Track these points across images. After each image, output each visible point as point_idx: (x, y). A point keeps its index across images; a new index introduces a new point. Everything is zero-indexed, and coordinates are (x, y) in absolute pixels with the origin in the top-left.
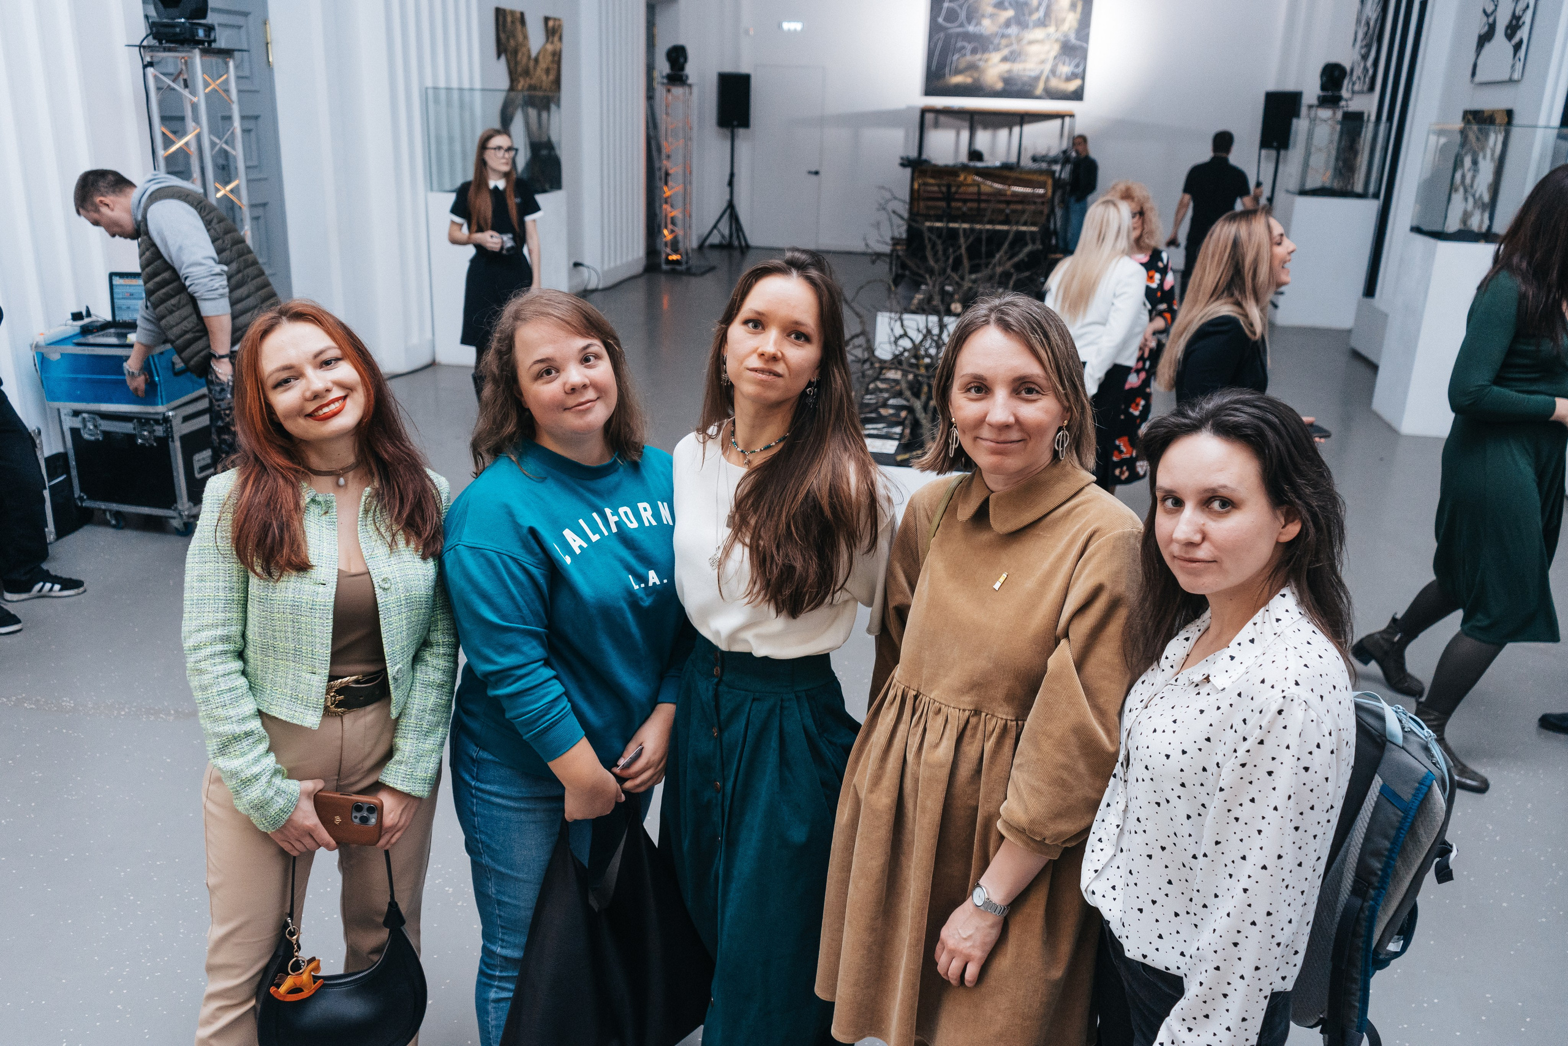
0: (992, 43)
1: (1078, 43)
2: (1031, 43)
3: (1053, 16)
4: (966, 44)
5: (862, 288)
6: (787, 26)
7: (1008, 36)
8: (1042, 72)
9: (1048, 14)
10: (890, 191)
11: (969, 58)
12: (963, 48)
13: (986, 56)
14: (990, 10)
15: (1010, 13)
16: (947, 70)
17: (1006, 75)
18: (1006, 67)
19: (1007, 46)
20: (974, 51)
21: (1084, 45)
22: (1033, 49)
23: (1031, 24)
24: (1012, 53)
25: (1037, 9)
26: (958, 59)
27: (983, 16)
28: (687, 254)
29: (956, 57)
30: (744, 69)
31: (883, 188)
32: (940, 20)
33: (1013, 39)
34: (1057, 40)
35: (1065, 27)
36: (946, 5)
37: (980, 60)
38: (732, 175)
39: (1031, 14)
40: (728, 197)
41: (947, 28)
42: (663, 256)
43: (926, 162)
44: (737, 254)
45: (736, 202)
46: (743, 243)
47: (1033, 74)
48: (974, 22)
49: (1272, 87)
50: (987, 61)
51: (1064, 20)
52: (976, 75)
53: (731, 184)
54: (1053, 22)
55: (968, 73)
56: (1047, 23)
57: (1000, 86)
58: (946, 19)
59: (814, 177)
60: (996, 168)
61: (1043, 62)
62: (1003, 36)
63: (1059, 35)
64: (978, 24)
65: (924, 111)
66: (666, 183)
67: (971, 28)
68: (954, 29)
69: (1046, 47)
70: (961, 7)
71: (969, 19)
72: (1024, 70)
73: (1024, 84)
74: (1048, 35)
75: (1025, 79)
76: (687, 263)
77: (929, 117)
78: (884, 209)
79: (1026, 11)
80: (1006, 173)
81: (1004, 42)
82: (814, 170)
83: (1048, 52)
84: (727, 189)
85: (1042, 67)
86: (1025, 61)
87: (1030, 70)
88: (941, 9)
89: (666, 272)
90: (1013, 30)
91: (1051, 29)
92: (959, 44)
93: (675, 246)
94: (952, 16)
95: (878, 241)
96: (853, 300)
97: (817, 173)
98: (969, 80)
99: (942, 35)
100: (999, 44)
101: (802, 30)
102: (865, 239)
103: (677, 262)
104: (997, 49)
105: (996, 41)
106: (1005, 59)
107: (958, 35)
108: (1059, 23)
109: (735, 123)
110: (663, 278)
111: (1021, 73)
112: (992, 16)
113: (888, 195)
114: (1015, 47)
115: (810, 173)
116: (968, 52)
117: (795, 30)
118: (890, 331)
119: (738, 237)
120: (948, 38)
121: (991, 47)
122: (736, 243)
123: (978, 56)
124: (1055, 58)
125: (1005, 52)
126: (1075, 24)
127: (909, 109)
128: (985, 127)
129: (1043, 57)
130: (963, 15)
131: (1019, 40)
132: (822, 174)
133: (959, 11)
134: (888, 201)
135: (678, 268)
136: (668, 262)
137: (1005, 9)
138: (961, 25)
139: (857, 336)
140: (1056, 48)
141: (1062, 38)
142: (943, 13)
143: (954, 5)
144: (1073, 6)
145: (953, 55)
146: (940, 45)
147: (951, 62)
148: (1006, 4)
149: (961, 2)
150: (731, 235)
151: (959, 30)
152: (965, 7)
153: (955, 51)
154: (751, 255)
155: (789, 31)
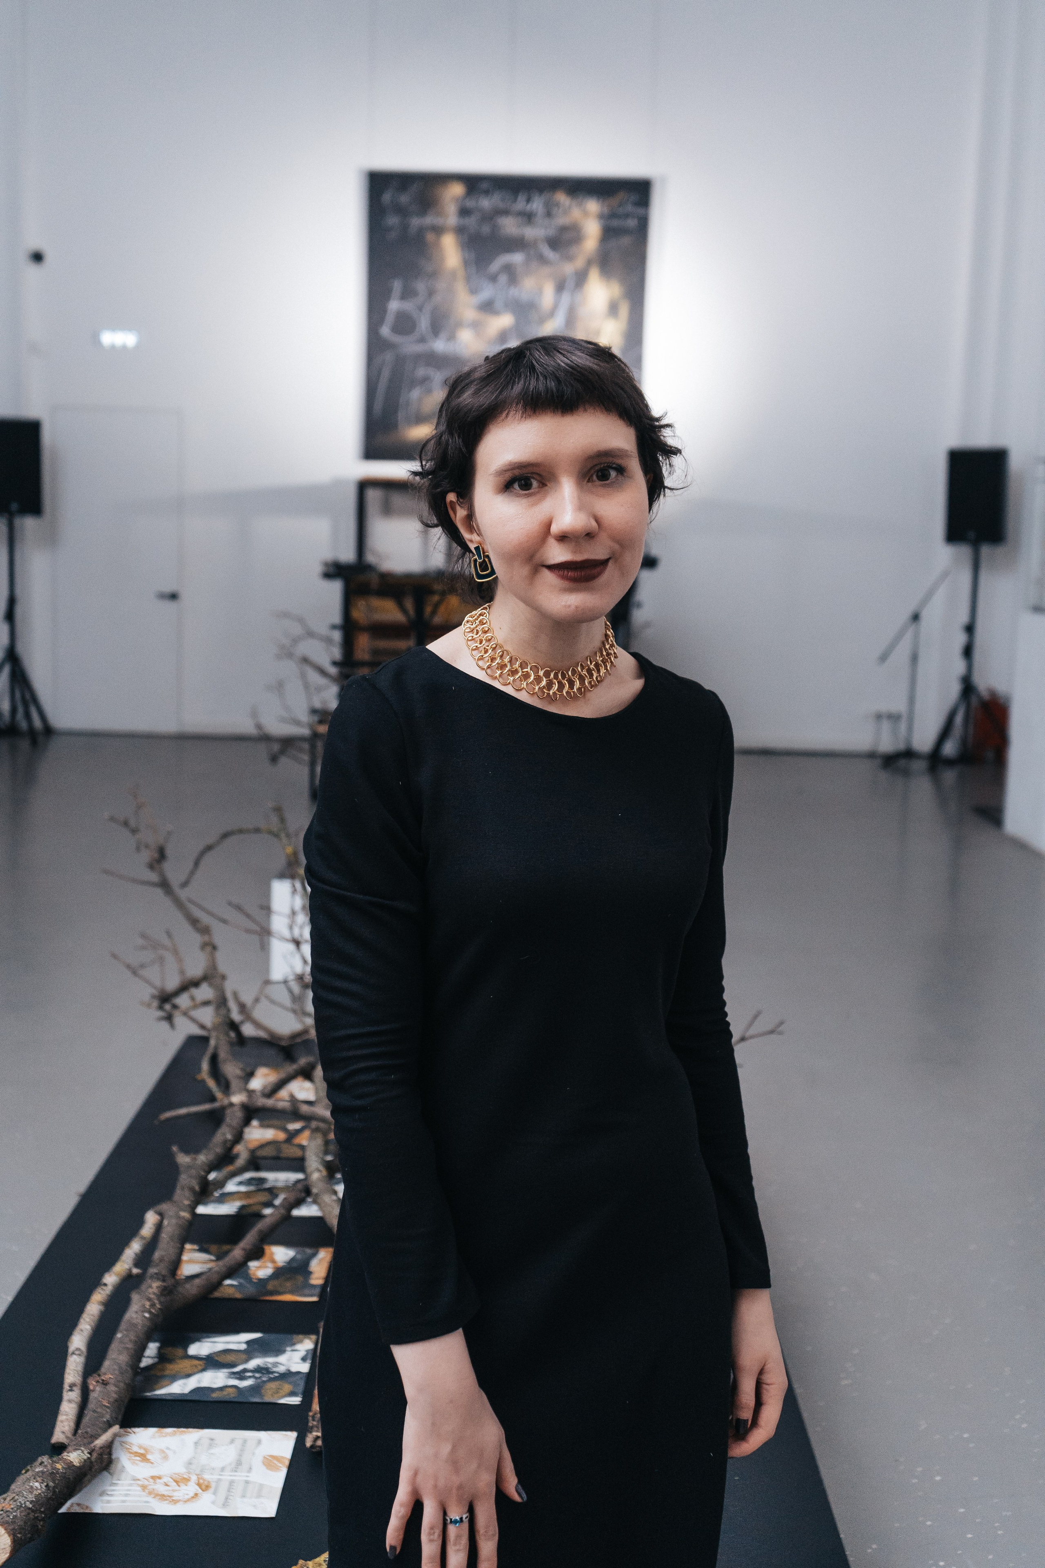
4: (431, 372)
6: (109, 338)
10: (301, 620)
14: (470, 314)
16: (401, 415)
25: (552, 314)
26: (419, 398)
27: (459, 324)
29: (412, 394)
30: (32, 413)
31: (286, 615)
32: (385, 331)
36: (394, 305)
38: (12, 602)
39: (542, 321)
43: (369, 568)
44: (24, 744)
45: (22, 650)
46: (37, 723)
48: (443, 335)
49: (956, 441)
51: (598, 333)
53: (10, 616)
58: (397, 329)
59: (168, 605)
64: (452, 337)
65: (364, 486)
67: (440, 346)
68: (410, 346)
70: (420, 308)
71: (436, 329)
77: (373, 495)
78: (290, 655)
79: (534, 317)
82: (168, 589)
88: (385, 311)
92: (421, 372)
94: (405, 325)
96: (185, 884)
97: (174, 596)
99: (388, 357)
101: (137, 347)
107: (418, 356)
109: (15, 506)
112: (476, 326)
113: (297, 630)
115: (161, 596)
117: (124, 348)
119: (28, 716)
120: (400, 361)
122: (24, 725)
126: (617, 340)
127: (337, 484)
130: (424, 324)
132: (185, 598)
133: (415, 314)
134: (296, 641)
137: (497, 313)
138: (422, 340)
139: (196, 984)
142: (390, 318)
143: (408, 306)
144: (613, 309)
145: (410, 391)
146: (386, 374)
147: (408, 403)
148: (499, 304)
149: (420, 299)
150: (14, 710)
151: (419, 348)
152: (428, 309)
153: (414, 383)
154: (55, 746)
155: (113, 347)
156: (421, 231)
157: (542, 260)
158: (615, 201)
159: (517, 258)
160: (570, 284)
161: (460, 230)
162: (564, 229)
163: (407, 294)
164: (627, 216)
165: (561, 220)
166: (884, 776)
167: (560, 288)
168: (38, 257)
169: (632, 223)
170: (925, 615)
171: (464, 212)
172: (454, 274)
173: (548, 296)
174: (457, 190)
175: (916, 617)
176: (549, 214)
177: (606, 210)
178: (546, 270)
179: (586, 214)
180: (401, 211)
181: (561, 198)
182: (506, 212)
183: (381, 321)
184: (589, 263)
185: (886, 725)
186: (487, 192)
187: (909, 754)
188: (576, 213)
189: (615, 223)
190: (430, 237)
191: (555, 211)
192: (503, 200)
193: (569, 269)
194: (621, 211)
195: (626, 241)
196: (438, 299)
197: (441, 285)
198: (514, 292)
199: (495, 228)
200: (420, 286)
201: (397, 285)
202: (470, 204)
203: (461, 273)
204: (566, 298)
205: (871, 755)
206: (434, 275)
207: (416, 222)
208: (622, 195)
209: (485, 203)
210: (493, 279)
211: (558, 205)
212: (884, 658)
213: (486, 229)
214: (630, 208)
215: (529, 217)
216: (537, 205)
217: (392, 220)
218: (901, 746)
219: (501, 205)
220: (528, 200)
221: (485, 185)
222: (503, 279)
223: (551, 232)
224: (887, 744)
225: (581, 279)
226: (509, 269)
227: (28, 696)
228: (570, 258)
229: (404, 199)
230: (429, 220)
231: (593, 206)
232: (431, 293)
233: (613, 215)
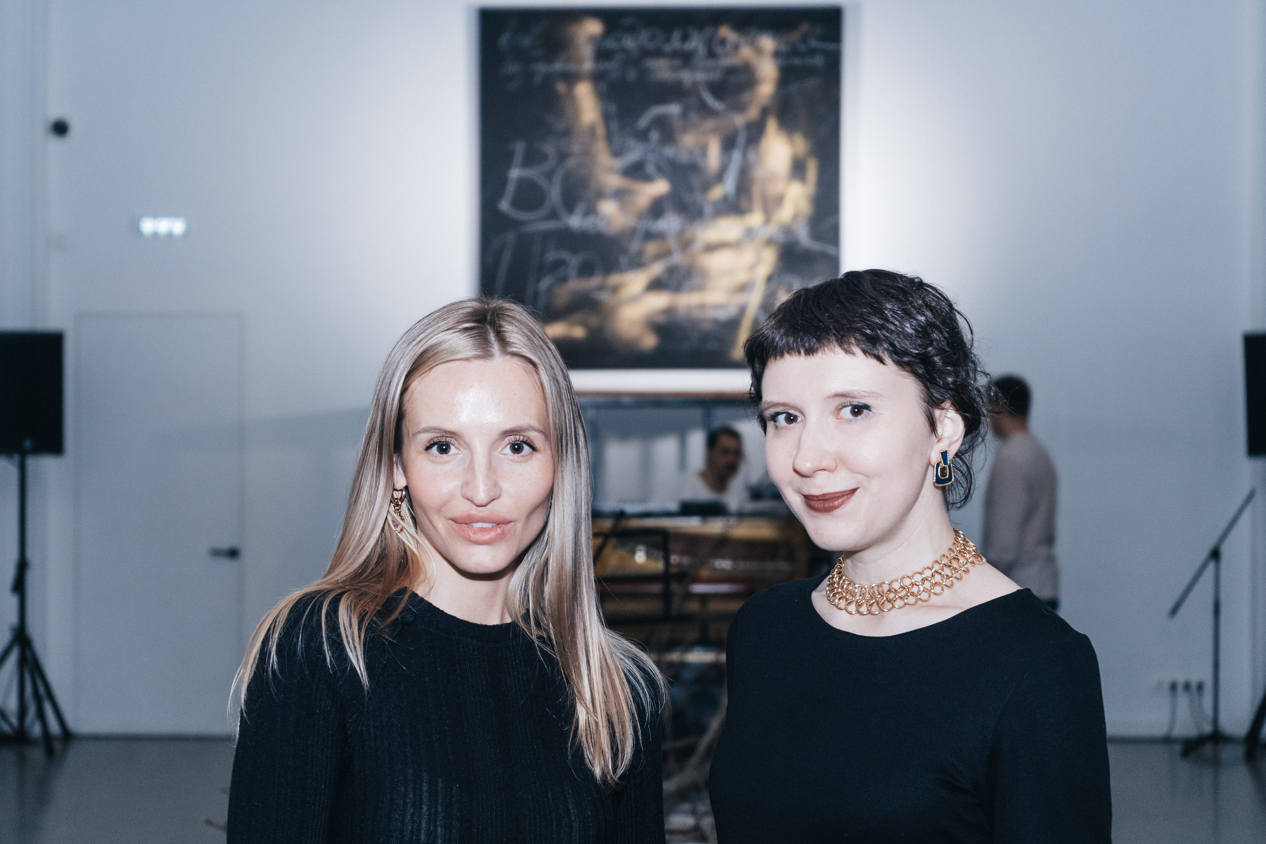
0: (624, 251)
1: (817, 246)
2: (712, 248)
3: (756, 191)
4: (566, 255)
6: (148, 226)
7: (660, 236)
8: (742, 311)
9: (744, 185)
11: (575, 285)
12: (560, 264)
13: (614, 279)
14: (613, 181)
15: (660, 187)
17: (661, 319)
18: (658, 301)
19: (659, 257)
20: (586, 270)
21: (830, 249)
22: (717, 262)
23: (708, 210)
24: (671, 271)
25: (720, 177)
26: (550, 289)
27: (600, 195)
29: (545, 284)
30: (49, 323)
32: (504, 205)
33: (672, 243)
34: (769, 242)
35: (785, 213)
36: (515, 173)
37: (601, 288)
38: (22, 566)
39: (706, 187)
40: (12, 617)
41: (516, 224)
44: (38, 756)
45: (34, 630)
46: (54, 727)
47: (723, 315)
48: (580, 208)
50: (615, 289)
51: (779, 200)
52: (594, 321)
53: (19, 586)
54: (757, 204)
55: (578, 317)
56: (744, 204)
57: (649, 341)
58: (519, 202)
59: (226, 565)
61: (743, 288)
62: (649, 236)
63: (771, 230)
64: (591, 211)
67: (575, 221)
68: (536, 224)
69: (747, 256)
70: (549, 175)
71: (570, 201)
72: (702, 307)
73: (705, 337)
74: (749, 233)
75: (707, 326)
79: (696, 182)
81: (651, 248)
82: (226, 543)
83: (753, 267)
84: (12, 602)
85: (740, 299)
86: (701, 288)
87: (717, 307)
88: (503, 181)
90: (670, 223)
91: (755, 219)
92: (551, 256)
94: (529, 197)
97: (233, 553)
98: (578, 332)
99: (510, 237)
100: (640, 254)
101: (187, 233)
104: (637, 263)
105: (634, 246)
106: (656, 285)
107: (547, 236)
108: (771, 204)
109: (28, 444)
111: (697, 314)
112: (620, 195)
114: (677, 258)
115: (217, 553)
116: (572, 271)
117: (170, 235)
119: (40, 713)
120: (525, 243)
121: (623, 260)
122: (36, 730)
123: (595, 281)
124: (770, 279)
125: (657, 269)
126: (805, 207)
128: (625, 434)
129: (742, 277)
130: (554, 194)
131: (686, 244)
132: (248, 556)
133: (543, 183)
137: (648, 179)
138: (553, 215)
140: (768, 259)
141: (781, 238)
142: (510, 189)
143: (532, 173)
144: (798, 169)
145: (538, 279)
146: (507, 257)
147: (536, 294)
148: (650, 168)
149: (548, 165)
150: (23, 710)
151: (550, 225)
152: (558, 177)
153: (543, 270)
154: (75, 756)
155: (155, 235)
156: (549, 80)
157: (706, 111)
158: (795, 36)
159: (674, 109)
160: (741, 140)
161: (597, 78)
162: (731, 71)
163: (532, 158)
164: (812, 52)
165: (728, 61)
166: (1184, 768)
167: (728, 144)
168: (60, 128)
169: (818, 61)
170: (1225, 550)
171: (602, 54)
172: (592, 130)
173: (714, 156)
174: (593, 28)
175: (1215, 554)
176: (711, 54)
177: (783, 48)
178: (710, 124)
179: (759, 51)
180: (522, 56)
181: (726, 32)
182: (658, 53)
183: (499, 195)
184: (765, 112)
185: (1183, 701)
186: (632, 30)
187: (1217, 737)
188: (746, 52)
189: (797, 61)
190: (561, 87)
191: (719, 50)
192: (653, 38)
193: (739, 120)
194: (802, 48)
195: (811, 84)
196: (571, 163)
197: (575, 148)
198: (669, 151)
199: (644, 73)
200: (549, 148)
201: (519, 148)
202: (611, 44)
203: (601, 131)
204: (736, 156)
205: (1167, 740)
206: (567, 133)
207: (541, 68)
208: (805, 27)
209: (630, 43)
210: (643, 136)
211: (723, 42)
212: (1175, 610)
213: (632, 75)
214: (814, 43)
215: (686, 59)
216: (696, 43)
217: (512, 68)
218: (1208, 728)
219: (651, 45)
220: (685, 38)
221: (628, 21)
222: (655, 136)
223: (715, 76)
224: (1185, 727)
225: (755, 132)
226: (663, 124)
227: (41, 689)
228: (741, 108)
229: (526, 41)
230: (558, 66)
231: (768, 43)
232: (563, 156)
233: (794, 52)
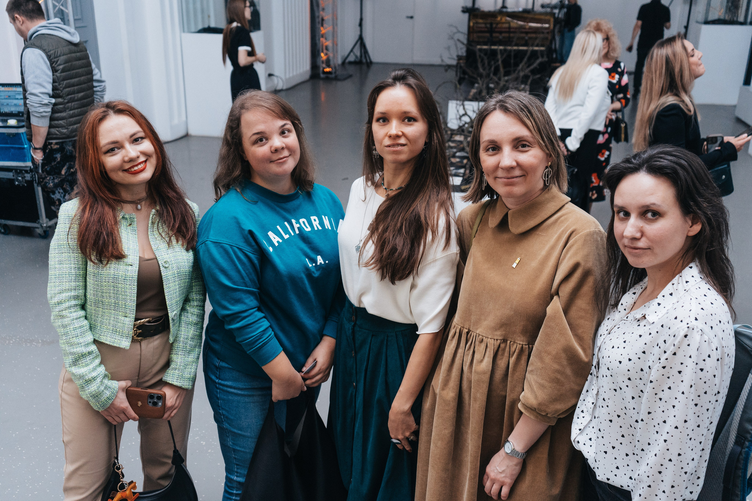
5: (440, 86)
10: (456, 27)
28: (335, 67)
31: (451, 25)
38: (361, 20)
40: (359, 33)
42: (321, 69)
43: (478, 9)
44: (365, 67)
45: (364, 35)
46: (368, 61)
53: (361, 25)
59: (410, 20)
60: (520, 12)
66: (322, 25)
76: (335, 73)
78: (452, 38)
80: (526, 15)
82: (410, 15)
84: (359, 29)
89: (323, 79)
93: (328, 63)
95: (449, 58)
97: (412, 17)
102: (441, 57)
103: (329, 73)
110: (321, 82)
113: (455, 30)
115: (408, 17)
118: (456, 112)
119: (365, 57)
122: (364, 61)
132: (415, 17)
134: (454, 34)
135: (330, 76)
136: (324, 73)
150: (361, 56)
154: (373, 68)
227: (365, 52)
